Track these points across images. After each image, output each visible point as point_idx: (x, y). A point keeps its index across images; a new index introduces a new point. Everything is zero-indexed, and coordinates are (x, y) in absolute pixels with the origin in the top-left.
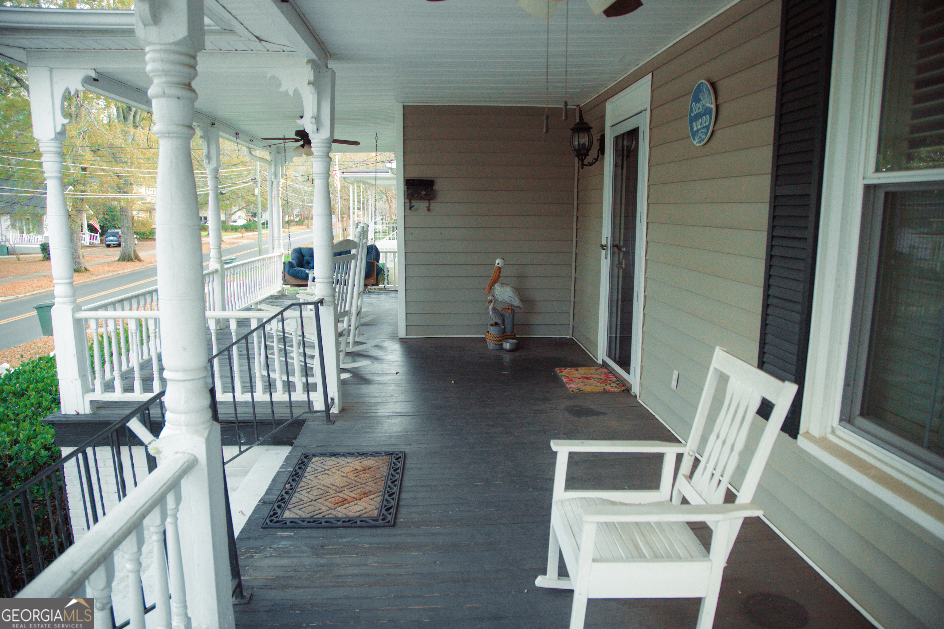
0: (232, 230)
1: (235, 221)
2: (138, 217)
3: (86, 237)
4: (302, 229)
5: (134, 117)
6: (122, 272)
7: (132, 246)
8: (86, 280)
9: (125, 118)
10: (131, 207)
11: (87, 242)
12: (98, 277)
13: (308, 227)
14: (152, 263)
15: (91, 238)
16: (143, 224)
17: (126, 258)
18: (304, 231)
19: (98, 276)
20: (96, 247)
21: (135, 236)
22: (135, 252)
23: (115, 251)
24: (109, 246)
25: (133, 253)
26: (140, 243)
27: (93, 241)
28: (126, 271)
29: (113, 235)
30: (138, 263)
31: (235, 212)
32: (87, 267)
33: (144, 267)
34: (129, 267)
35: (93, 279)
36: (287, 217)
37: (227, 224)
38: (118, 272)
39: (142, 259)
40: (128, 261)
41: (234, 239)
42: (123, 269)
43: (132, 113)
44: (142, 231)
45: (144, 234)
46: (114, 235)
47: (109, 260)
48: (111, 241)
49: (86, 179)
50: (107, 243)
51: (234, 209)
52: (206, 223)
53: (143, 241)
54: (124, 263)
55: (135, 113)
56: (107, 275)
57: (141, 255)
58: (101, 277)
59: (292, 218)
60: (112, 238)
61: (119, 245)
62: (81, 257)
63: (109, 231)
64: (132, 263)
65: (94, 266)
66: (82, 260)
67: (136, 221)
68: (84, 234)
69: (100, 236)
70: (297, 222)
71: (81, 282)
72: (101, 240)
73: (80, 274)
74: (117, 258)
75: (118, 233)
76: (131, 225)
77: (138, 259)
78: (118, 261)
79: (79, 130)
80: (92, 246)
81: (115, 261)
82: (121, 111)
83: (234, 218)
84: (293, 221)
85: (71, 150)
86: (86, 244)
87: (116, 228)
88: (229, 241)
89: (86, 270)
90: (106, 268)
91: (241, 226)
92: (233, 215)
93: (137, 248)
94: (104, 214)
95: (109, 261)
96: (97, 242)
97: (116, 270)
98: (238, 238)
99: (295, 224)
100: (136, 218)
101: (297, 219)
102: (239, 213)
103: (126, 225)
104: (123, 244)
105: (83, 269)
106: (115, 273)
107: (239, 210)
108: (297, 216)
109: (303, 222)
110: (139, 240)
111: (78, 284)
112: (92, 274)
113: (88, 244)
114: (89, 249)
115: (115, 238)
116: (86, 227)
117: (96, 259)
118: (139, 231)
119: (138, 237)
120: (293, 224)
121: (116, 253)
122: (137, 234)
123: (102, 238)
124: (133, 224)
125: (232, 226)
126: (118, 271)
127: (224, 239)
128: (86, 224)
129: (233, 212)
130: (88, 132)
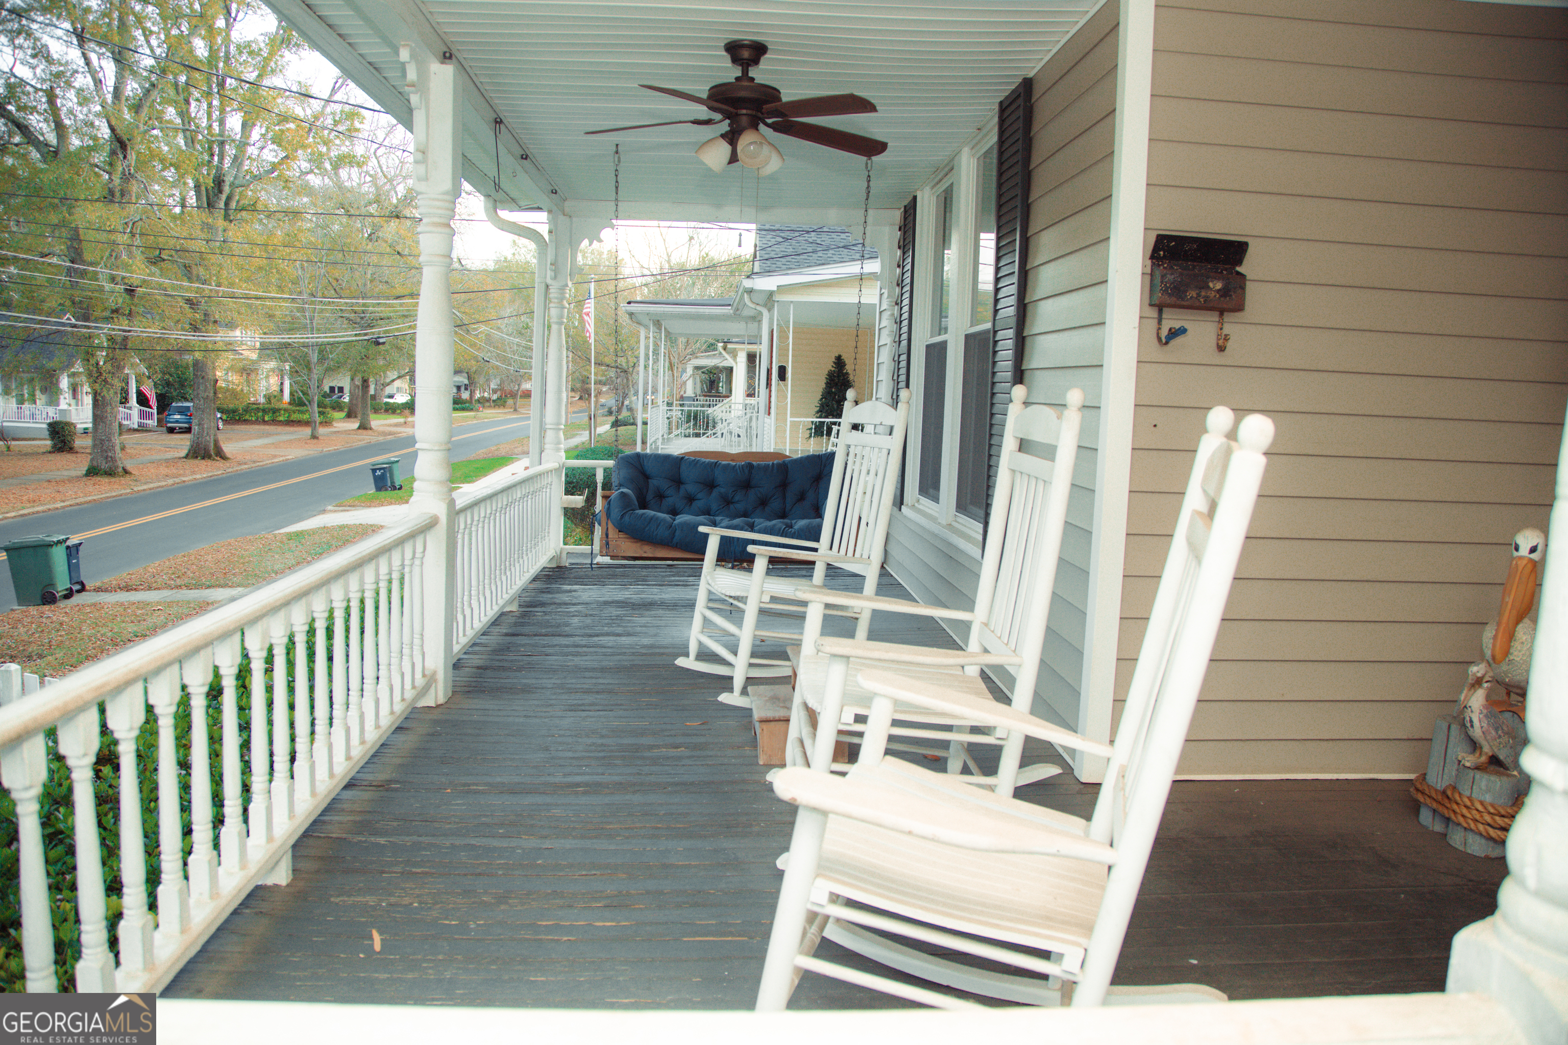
0: (387, 411)
1: (391, 397)
2: (225, 380)
3: (132, 414)
4: (505, 413)
5: (227, 204)
6: (191, 478)
7: (212, 432)
8: (123, 492)
9: (211, 205)
10: (213, 363)
11: (135, 420)
12: (145, 487)
13: (515, 410)
14: (245, 464)
15: (142, 415)
16: (234, 394)
17: (199, 452)
18: (508, 417)
19: (146, 483)
20: (150, 431)
21: (219, 415)
22: (216, 443)
23: (182, 439)
24: (171, 431)
25: (212, 445)
26: (229, 427)
27: (145, 421)
28: (198, 476)
29: (181, 413)
30: (220, 463)
31: (393, 381)
32: (129, 468)
33: (230, 470)
34: (204, 470)
35: (136, 489)
36: (478, 392)
37: (378, 401)
38: (184, 479)
39: (228, 455)
40: (203, 458)
41: (390, 425)
42: (193, 473)
43: (224, 197)
44: (231, 406)
45: (234, 411)
46: (182, 411)
47: (169, 455)
48: (177, 422)
49: (133, 308)
50: (169, 425)
51: (392, 375)
52: (341, 397)
53: (233, 424)
54: (196, 462)
55: (229, 198)
56: (164, 483)
57: (228, 448)
58: (152, 486)
59: (486, 395)
60: (179, 417)
61: (188, 430)
62: (118, 448)
63: (174, 404)
64: (209, 463)
65: (141, 466)
66: (119, 454)
67: (221, 388)
68: (130, 408)
69: (158, 414)
70: (494, 401)
71: (114, 494)
72: (159, 421)
73: (113, 480)
74: (183, 453)
75: (188, 407)
76: (212, 394)
77: (220, 455)
78: (187, 457)
79: (125, 219)
80: (142, 429)
81: (180, 458)
82: (204, 193)
83: (388, 390)
84: (488, 400)
85: (107, 254)
86: (132, 426)
87: (186, 400)
88: (381, 429)
89: (126, 472)
90: (163, 470)
91: (403, 404)
92: (388, 384)
93: (221, 437)
94: (164, 374)
95: (169, 457)
96: (152, 423)
97: (180, 475)
98: (396, 425)
99: (492, 404)
100: (221, 384)
101: (495, 397)
102: (397, 383)
103: (202, 394)
104: (195, 428)
105: (120, 470)
106: (177, 480)
107: (399, 377)
108: (495, 391)
109: (505, 402)
110: (225, 422)
111: (108, 497)
112: (136, 481)
113: (136, 426)
114: (137, 435)
115: (184, 417)
116: (135, 396)
117: (147, 452)
118: (225, 406)
119: (225, 417)
120: (488, 404)
121: (183, 443)
122: (222, 412)
123: (160, 416)
124: (215, 393)
125: (387, 404)
126: (184, 475)
127: (373, 427)
128: (134, 391)
129: (388, 380)
130: (140, 223)
